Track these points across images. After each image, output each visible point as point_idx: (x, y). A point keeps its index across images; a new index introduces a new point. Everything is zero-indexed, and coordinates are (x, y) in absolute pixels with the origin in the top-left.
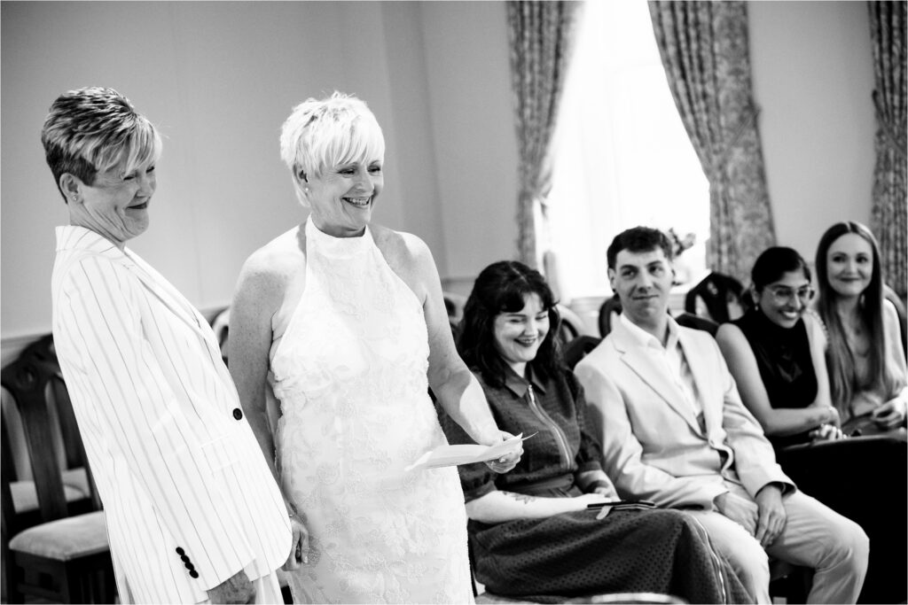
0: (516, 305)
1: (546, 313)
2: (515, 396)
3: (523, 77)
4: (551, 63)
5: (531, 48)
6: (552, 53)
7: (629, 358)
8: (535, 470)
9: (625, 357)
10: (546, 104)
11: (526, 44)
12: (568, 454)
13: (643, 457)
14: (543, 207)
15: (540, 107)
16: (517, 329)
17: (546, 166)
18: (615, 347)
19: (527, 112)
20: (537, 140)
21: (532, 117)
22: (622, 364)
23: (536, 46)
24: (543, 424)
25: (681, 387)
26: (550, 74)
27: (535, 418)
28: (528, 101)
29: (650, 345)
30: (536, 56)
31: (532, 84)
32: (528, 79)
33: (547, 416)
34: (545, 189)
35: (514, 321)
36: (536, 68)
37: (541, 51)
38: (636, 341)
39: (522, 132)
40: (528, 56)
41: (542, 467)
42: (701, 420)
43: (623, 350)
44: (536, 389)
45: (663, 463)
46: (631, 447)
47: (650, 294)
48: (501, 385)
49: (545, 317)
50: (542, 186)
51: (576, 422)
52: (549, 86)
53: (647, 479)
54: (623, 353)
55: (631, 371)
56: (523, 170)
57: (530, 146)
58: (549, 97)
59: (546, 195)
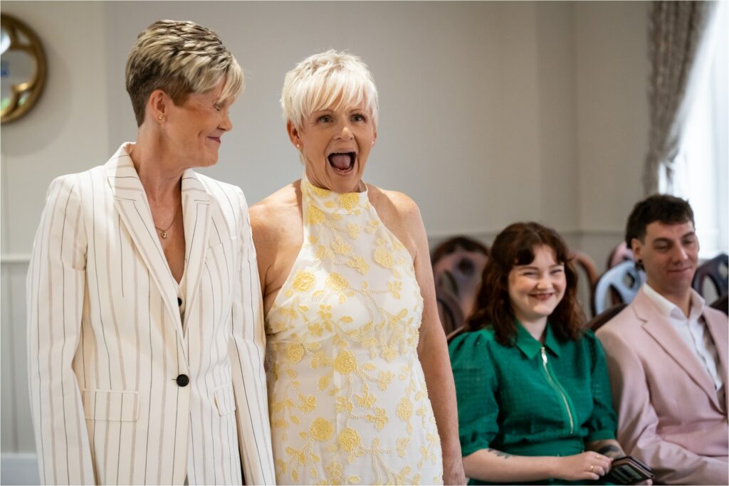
0: (527, 258)
1: (562, 268)
2: (524, 356)
3: (657, 46)
4: (684, 35)
5: (667, 20)
6: (686, 25)
7: (650, 326)
8: (536, 432)
9: (647, 326)
10: (677, 73)
11: (663, 16)
12: (572, 420)
13: (659, 429)
14: (669, 171)
15: (671, 75)
16: (530, 282)
17: (673, 132)
18: (636, 315)
19: (660, 80)
20: (667, 107)
21: (663, 85)
22: (644, 333)
23: (672, 18)
24: (550, 388)
25: (704, 359)
26: (683, 45)
27: (543, 382)
28: (661, 69)
29: (673, 315)
30: (671, 27)
31: (666, 54)
32: (662, 48)
33: (557, 381)
34: (671, 153)
35: (526, 274)
36: (671, 38)
37: (676, 23)
38: (660, 310)
39: (654, 98)
40: (664, 27)
41: (544, 430)
42: (721, 395)
43: (645, 318)
44: (550, 352)
45: (681, 438)
46: (649, 417)
47: (685, 266)
48: (512, 344)
49: (560, 271)
50: (668, 150)
51: (589, 390)
52: (681, 57)
53: (662, 455)
54: (645, 321)
55: (652, 340)
56: (653, 135)
57: (660, 113)
58: (680, 67)
59: (672, 159)
